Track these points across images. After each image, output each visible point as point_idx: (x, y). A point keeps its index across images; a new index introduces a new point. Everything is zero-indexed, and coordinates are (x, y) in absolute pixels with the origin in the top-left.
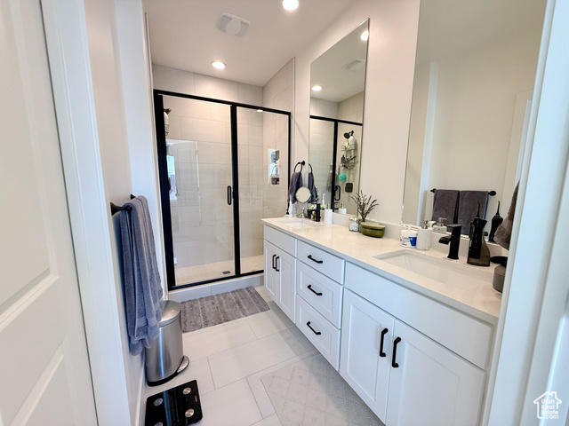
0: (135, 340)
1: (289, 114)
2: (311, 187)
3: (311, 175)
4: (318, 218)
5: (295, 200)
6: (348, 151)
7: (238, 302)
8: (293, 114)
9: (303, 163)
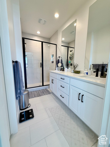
0: (18, 96)
1: (56, 45)
2: (62, 63)
3: (62, 60)
4: (63, 70)
5: (58, 66)
6: (71, 55)
7: (43, 92)
8: (57, 45)
9: (60, 57)
